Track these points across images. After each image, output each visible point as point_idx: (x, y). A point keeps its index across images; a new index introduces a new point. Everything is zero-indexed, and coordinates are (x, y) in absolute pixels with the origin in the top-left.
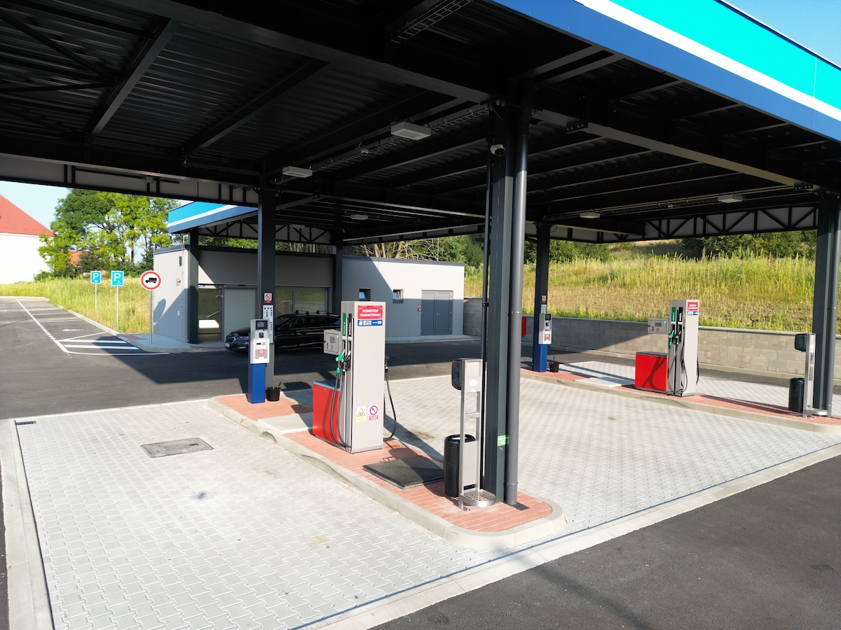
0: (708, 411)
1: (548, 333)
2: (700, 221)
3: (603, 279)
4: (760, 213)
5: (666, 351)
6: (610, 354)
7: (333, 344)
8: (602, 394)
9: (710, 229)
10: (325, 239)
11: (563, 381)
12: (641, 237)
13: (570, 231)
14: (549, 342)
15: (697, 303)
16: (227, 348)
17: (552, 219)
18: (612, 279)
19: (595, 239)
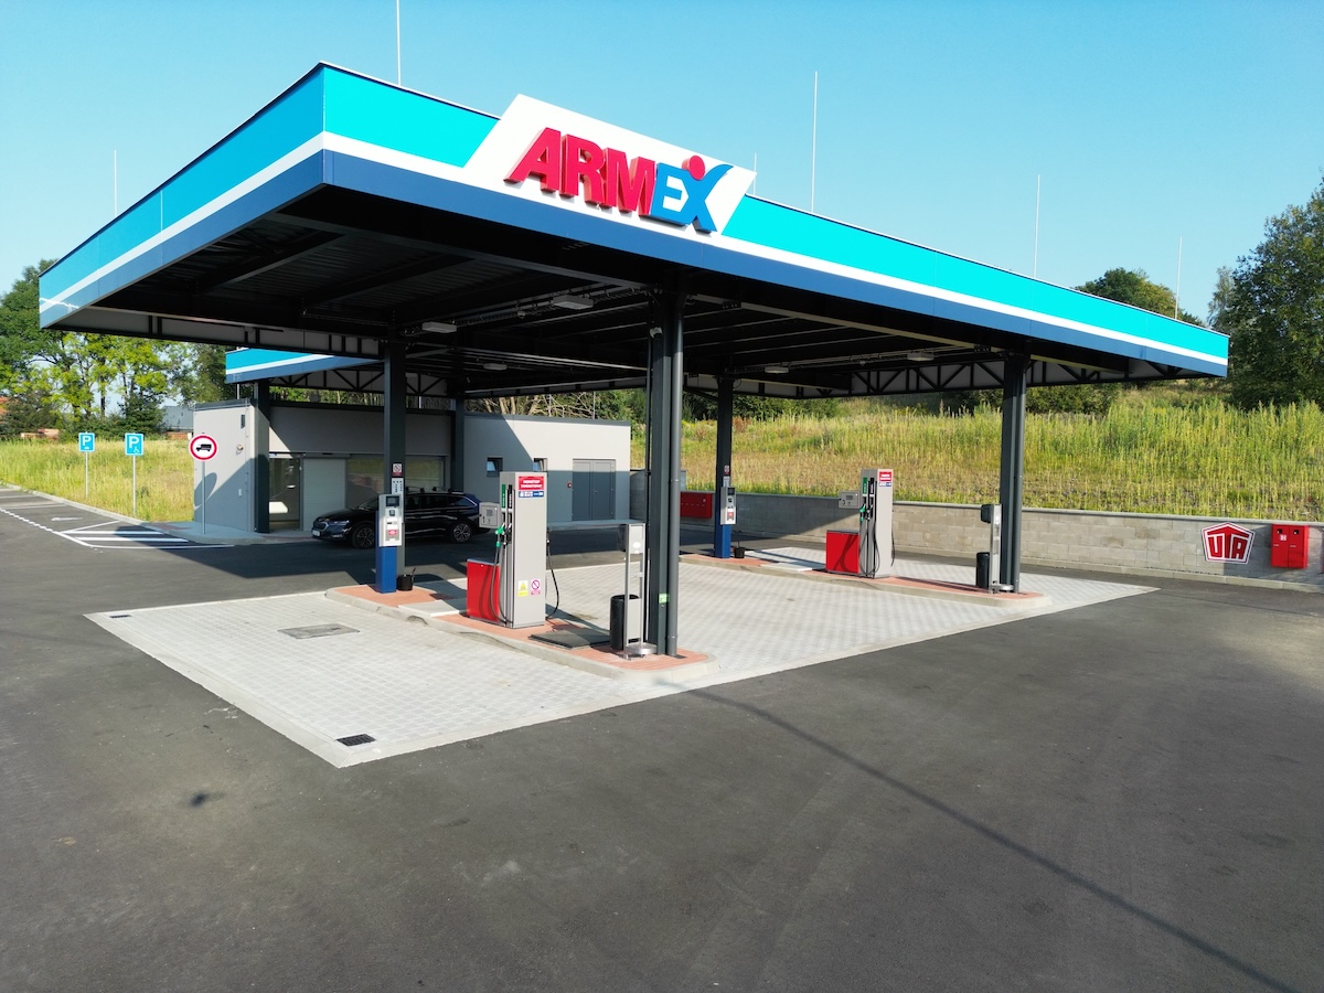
0: (897, 591)
1: (731, 510)
2: (913, 374)
3: (815, 443)
4: (976, 366)
5: (857, 529)
6: (814, 539)
7: (491, 518)
8: (789, 579)
9: (924, 384)
10: (439, 389)
11: (748, 566)
12: (847, 392)
13: (762, 386)
14: (732, 522)
15: (890, 473)
16: (315, 537)
17: (735, 372)
18: (826, 443)
19: (794, 394)
